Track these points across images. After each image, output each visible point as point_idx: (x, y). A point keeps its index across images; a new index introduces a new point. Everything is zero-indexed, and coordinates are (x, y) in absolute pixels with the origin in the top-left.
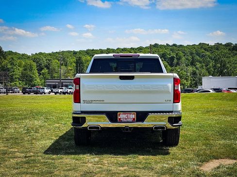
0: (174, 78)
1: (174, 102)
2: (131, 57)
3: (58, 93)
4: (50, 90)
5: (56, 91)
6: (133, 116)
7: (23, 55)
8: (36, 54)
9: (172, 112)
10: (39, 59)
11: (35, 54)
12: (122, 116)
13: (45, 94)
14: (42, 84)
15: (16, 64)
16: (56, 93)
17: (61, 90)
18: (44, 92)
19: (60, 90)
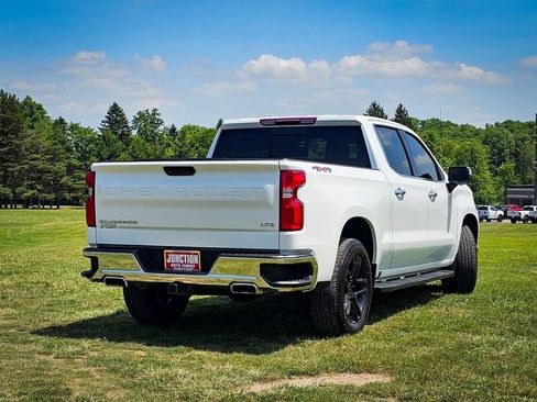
0: (281, 171)
1: (281, 229)
2: (298, 123)
3: (519, 219)
4: (502, 213)
5: (513, 216)
6: (195, 259)
7: (464, 128)
8: (497, 124)
9: (277, 252)
10: (497, 136)
11: (493, 124)
12: (172, 259)
13: (489, 220)
14: (499, 199)
15: (438, 150)
16: (514, 220)
17: (527, 212)
18: (486, 218)
19: (524, 213)
